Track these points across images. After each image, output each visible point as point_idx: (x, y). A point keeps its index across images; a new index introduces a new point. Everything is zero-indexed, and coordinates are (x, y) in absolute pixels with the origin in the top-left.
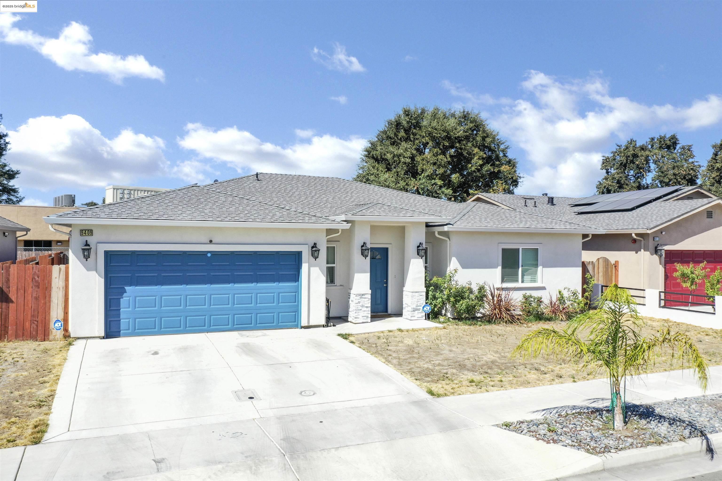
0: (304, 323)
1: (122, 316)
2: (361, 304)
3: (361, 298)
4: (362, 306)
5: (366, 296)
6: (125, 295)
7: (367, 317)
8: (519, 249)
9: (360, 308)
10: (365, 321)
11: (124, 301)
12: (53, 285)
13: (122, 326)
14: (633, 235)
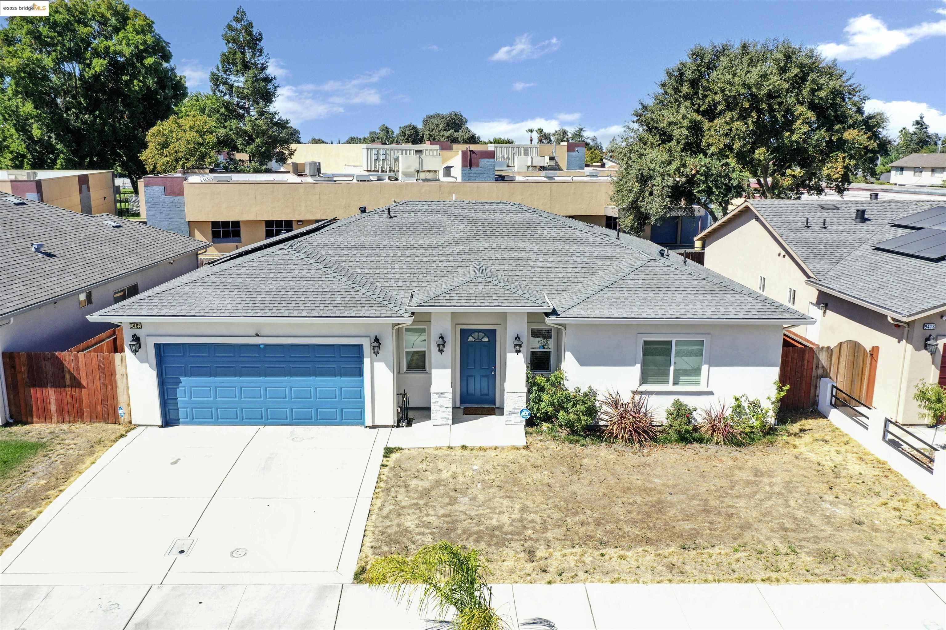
0: (368, 422)
1: (179, 405)
2: (439, 404)
3: (439, 397)
4: (441, 406)
5: (445, 395)
6: (180, 385)
7: (448, 419)
8: (671, 341)
9: (439, 408)
10: (444, 423)
11: (180, 391)
12: (117, 372)
13: (181, 416)
14: (889, 319)
